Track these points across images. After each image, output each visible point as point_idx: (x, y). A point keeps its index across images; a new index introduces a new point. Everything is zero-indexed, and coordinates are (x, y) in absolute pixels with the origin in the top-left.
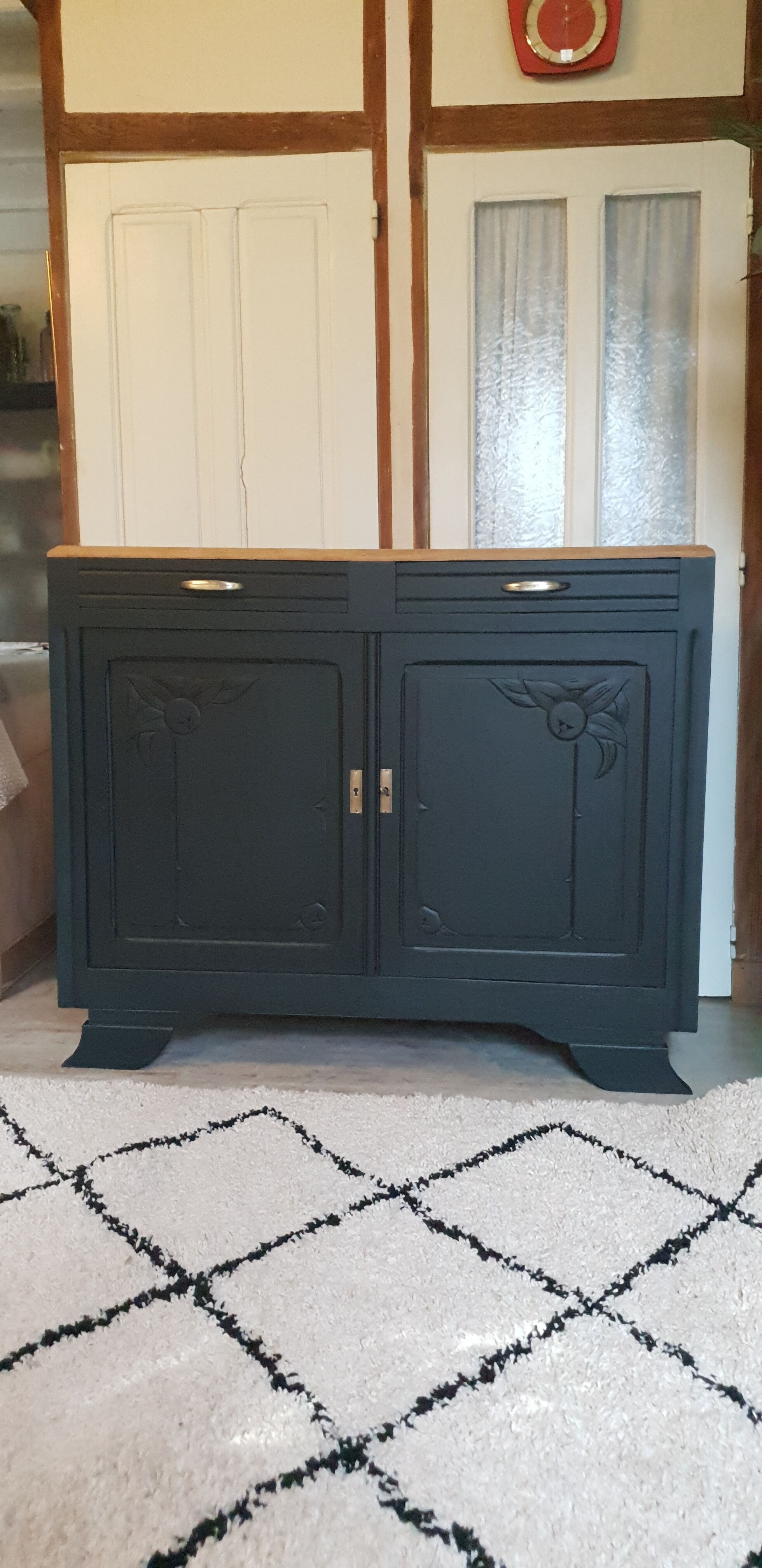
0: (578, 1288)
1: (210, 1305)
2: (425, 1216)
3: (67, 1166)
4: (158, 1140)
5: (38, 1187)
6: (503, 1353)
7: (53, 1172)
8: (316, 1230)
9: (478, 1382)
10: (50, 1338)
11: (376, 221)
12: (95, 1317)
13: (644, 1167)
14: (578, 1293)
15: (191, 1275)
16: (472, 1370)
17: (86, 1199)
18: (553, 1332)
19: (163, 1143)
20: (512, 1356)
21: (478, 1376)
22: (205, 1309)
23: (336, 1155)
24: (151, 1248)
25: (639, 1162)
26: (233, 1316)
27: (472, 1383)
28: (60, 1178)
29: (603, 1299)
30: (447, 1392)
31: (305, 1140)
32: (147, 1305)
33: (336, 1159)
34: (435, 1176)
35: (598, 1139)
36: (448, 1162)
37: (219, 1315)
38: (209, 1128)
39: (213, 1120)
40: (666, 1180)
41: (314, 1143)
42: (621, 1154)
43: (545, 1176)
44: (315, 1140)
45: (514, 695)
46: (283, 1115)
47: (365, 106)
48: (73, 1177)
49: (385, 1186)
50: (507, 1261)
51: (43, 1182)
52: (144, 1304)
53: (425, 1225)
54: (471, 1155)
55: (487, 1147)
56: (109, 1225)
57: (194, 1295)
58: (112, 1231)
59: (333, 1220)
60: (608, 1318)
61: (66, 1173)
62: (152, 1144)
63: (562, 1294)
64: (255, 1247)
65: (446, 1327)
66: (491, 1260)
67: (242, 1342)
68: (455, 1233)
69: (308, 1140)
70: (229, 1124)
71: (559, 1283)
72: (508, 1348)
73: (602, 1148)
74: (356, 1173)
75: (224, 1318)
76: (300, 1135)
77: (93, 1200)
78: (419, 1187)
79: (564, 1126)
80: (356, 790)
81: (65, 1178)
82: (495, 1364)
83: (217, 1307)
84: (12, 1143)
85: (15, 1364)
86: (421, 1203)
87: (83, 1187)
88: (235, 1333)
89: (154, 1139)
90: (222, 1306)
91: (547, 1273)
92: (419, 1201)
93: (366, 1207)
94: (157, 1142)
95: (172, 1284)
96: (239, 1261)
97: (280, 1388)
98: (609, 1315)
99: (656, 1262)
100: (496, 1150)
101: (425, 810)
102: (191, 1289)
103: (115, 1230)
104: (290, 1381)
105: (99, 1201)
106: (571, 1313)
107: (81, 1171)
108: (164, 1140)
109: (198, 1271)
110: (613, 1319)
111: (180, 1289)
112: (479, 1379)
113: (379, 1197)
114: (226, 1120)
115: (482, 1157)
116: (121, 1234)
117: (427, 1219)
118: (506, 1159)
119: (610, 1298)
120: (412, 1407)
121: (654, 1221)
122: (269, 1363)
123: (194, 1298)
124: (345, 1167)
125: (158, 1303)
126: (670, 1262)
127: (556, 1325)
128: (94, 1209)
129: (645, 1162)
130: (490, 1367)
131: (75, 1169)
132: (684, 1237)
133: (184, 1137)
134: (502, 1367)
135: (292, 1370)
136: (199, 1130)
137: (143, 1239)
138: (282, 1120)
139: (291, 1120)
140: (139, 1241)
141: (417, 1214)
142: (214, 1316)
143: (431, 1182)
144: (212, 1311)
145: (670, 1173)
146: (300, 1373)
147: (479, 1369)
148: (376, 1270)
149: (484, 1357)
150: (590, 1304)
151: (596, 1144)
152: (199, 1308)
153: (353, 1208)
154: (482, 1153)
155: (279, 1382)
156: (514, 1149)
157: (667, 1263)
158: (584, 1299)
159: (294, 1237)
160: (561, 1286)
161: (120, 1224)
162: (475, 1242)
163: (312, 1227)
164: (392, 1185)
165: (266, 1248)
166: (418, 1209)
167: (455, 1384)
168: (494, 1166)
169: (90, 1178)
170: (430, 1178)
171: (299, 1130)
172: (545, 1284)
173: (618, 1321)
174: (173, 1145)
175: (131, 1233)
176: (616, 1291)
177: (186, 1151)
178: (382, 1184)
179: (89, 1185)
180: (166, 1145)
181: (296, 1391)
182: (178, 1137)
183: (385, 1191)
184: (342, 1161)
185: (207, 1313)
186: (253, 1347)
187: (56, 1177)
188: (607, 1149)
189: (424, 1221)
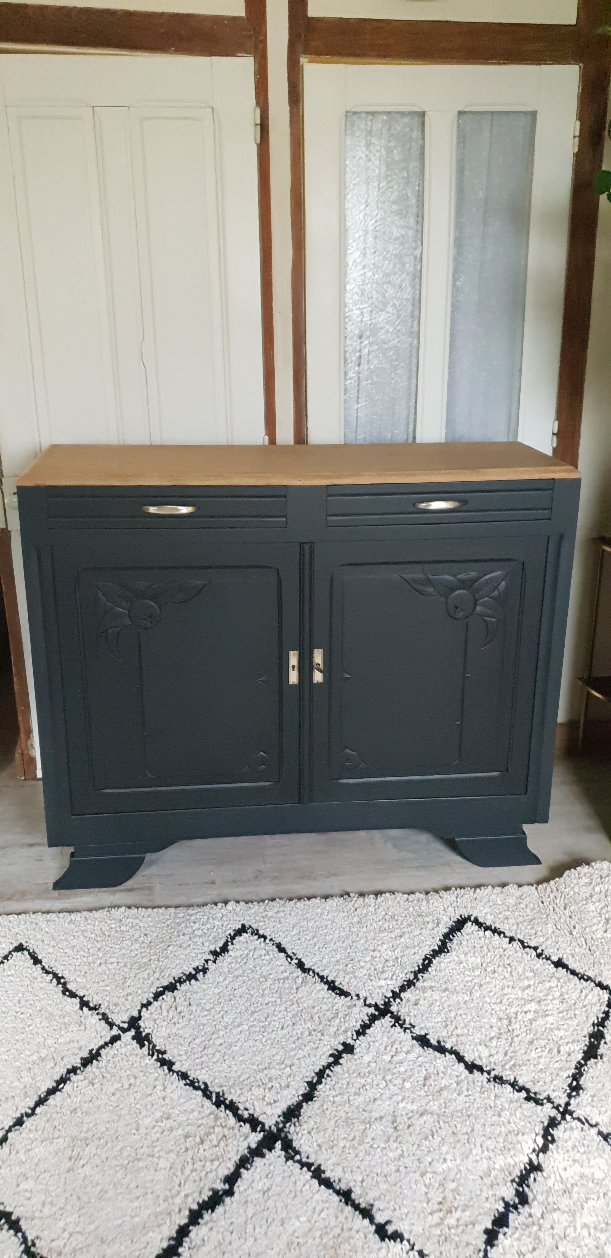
0: (549, 1095)
1: (297, 1157)
2: (411, 1032)
3: (121, 1018)
4: (180, 978)
5: (106, 1044)
6: (524, 1172)
7: (111, 1025)
8: (341, 1061)
9: (519, 1206)
10: (195, 1217)
11: (259, 128)
12: (220, 1188)
13: (544, 956)
14: (549, 1099)
15: (270, 1127)
16: (509, 1193)
17: (155, 1057)
18: (550, 1146)
19: (185, 981)
20: (532, 1176)
21: (517, 1201)
22: (294, 1162)
23: (321, 974)
24: (227, 1102)
25: (539, 951)
26: (319, 1166)
27: (515, 1207)
28: (119, 1032)
29: (568, 1104)
30: (501, 1221)
31: (289, 959)
32: (251, 1166)
33: (322, 978)
34: (403, 989)
35: (502, 930)
36: (406, 971)
37: (309, 1166)
38: (211, 957)
39: (212, 948)
40: (565, 970)
41: (297, 961)
42: (522, 942)
43: (479, 976)
44: (297, 959)
45: (420, 587)
46: (261, 932)
47: (246, 12)
48: (128, 1030)
49: (370, 1006)
50: (489, 1073)
51: (108, 1039)
52: (249, 1166)
53: (415, 1042)
54: (418, 960)
55: (427, 950)
56: (184, 1082)
57: (282, 1150)
58: (187, 1087)
59: (349, 1049)
60: (579, 1123)
61: (122, 1025)
62: (178, 984)
63: (538, 1102)
64: (303, 1089)
65: (474, 1152)
66: (477, 1073)
67: (338, 1192)
68: (441, 1049)
69: (292, 959)
70: (224, 949)
71: (533, 1091)
72: (525, 1168)
73: (508, 939)
74: (343, 993)
75: (313, 1169)
76: (283, 955)
77: (160, 1056)
78: (395, 1001)
79: (472, 919)
80: (293, 667)
81: (124, 1030)
82: (524, 1186)
83: (304, 1160)
84: (61, 995)
85: (180, 1250)
86: (405, 1020)
87: (146, 1043)
88: (327, 1183)
89: (176, 979)
90: (308, 1158)
91: (521, 1083)
92: (402, 1018)
93: (367, 1031)
94: (180, 981)
95: (260, 1139)
96: (299, 1106)
97: (387, 1240)
98: (579, 1119)
99: (589, 1059)
100: (436, 953)
101: (348, 678)
102: (278, 1145)
103: (190, 1085)
104: (390, 1229)
105: (166, 1056)
106: (553, 1123)
107: (134, 1022)
108: (184, 977)
109: (274, 1122)
110: (583, 1123)
111: (268, 1143)
112: (520, 1203)
113: (373, 1019)
114: (221, 945)
115: (427, 962)
116: (197, 1088)
117: (414, 1035)
118: (445, 961)
119: (572, 1101)
120: (484, 1240)
121: (573, 1016)
122: (366, 1213)
123: (283, 1153)
124: (332, 986)
125: (258, 1161)
126: (599, 1057)
127: (548, 1138)
128: (166, 1067)
129: (542, 950)
130: (521, 1189)
131: (127, 1019)
132: (598, 1030)
133: (197, 970)
134: (528, 1186)
135: (387, 1219)
136: (207, 961)
137: (218, 1094)
138: (262, 939)
139: (269, 938)
140: (214, 1096)
141: (405, 1031)
142: (305, 1169)
143: (402, 995)
144: (303, 1164)
145: (565, 961)
146: (394, 1220)
147: (514, 1192)
148: (400, 1098)
149: (513, 1181)
150: (561, 1109)
151: (502, 935)
152: (290, 1162)
153: (358, 1033)
154: (426, 958)
155: (382, 1232)
156: (448, 952)
157: (596, 1058)
158: (555, 1105)
159: (327, 1071)
160: (535, 1093)
161: (191, 1078)
162: (460, 1059)
163: (337, 1058)
164: (376, 1003)
165: (312, 1086)
166: (404, 1026)
167: (503, 1210)
168: (440, 970)
169: (147, 1031)
170: (400, 991)
171: (281, 949)
172: (523, 1094)
173: (586, 1124)
174: (193, 981)
175: (203, 1087)
176: (574, 1093)
177: (204, 986)
178: (368, 1003)
179: (148, 1038)
180: (188, 982)
181: (399, 1240)
182: (194, 972)
183: (372, 1010)
184: (327, 980)
185: (298, 1166)
186: (346, 1196)
187: (115, 1031)
188: (512, 939)
189: (413, 1038)
